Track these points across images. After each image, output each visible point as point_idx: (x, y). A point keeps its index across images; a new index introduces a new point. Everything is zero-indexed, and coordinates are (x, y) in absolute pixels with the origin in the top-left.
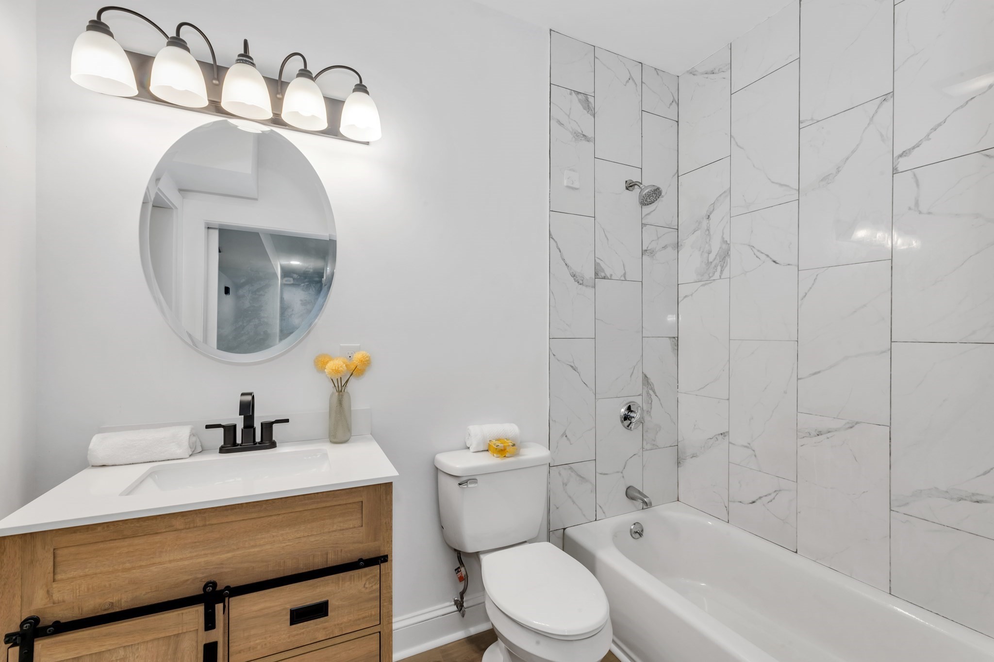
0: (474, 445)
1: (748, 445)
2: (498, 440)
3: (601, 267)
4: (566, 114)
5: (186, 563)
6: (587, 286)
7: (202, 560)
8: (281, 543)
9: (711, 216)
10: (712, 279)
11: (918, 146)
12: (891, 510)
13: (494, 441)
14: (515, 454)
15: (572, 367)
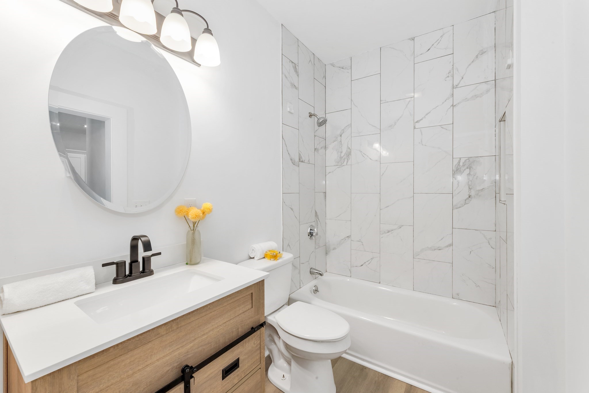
0: (258, 255)
1: (360, 240)
2: (269, 251)
3: (301, 156)
4: (288, 72)
5: (168, 358)
6: (296, 166)
7: (176, 353)
8: (217, 329)
9: (342, 135)
10: (342, 165)
11: (422, 120)
12: (414, 258)
13: (268, 252)
14: (281, 257)
15: (291, 208)
